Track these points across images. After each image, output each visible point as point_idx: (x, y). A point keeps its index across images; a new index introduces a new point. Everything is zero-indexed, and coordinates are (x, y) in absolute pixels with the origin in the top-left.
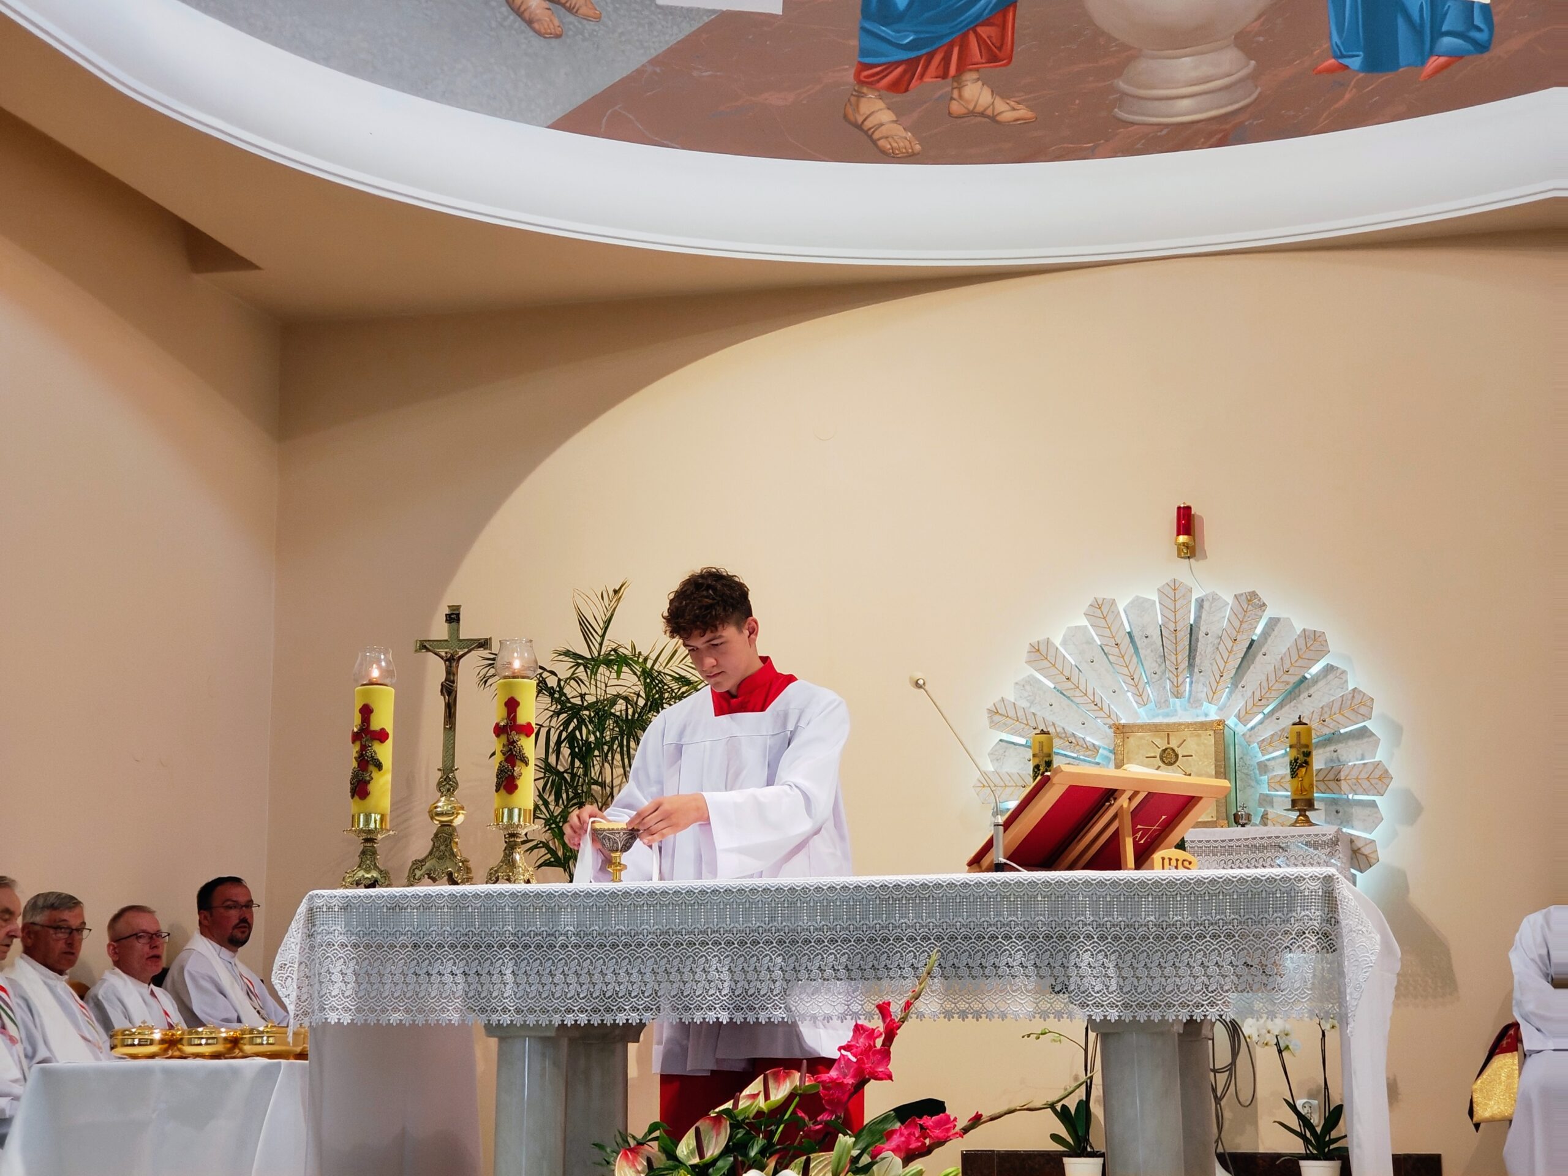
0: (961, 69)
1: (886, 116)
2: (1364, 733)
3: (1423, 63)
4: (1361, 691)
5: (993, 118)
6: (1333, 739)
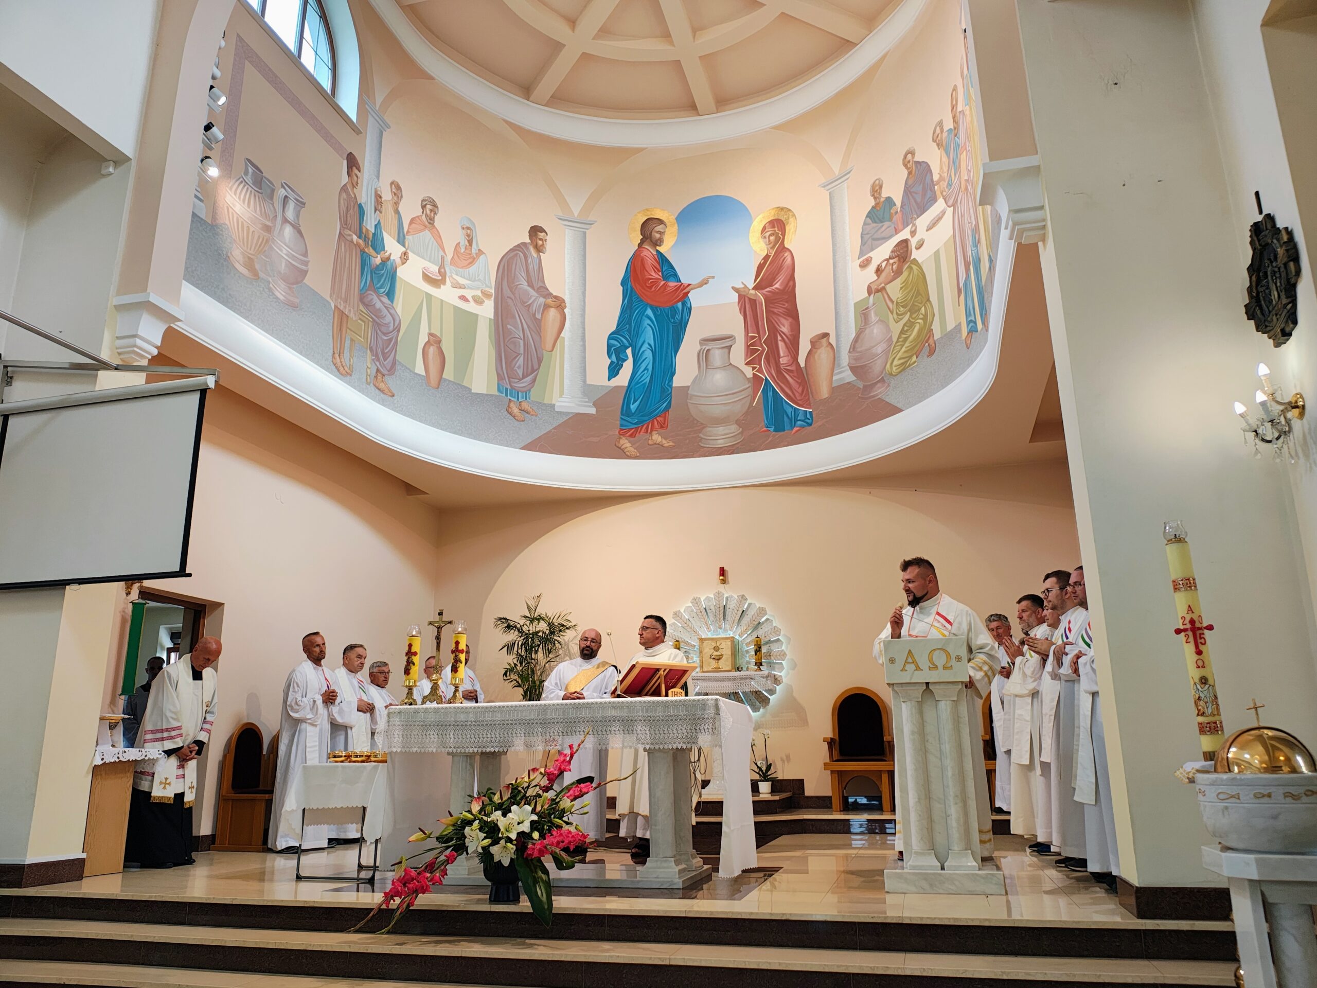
0: (652, 431)
1: (628, 445)
2: (778, 640)
3: (792, 429)
4: (778, 627)
5: (662, 446)
6: (769, 642)
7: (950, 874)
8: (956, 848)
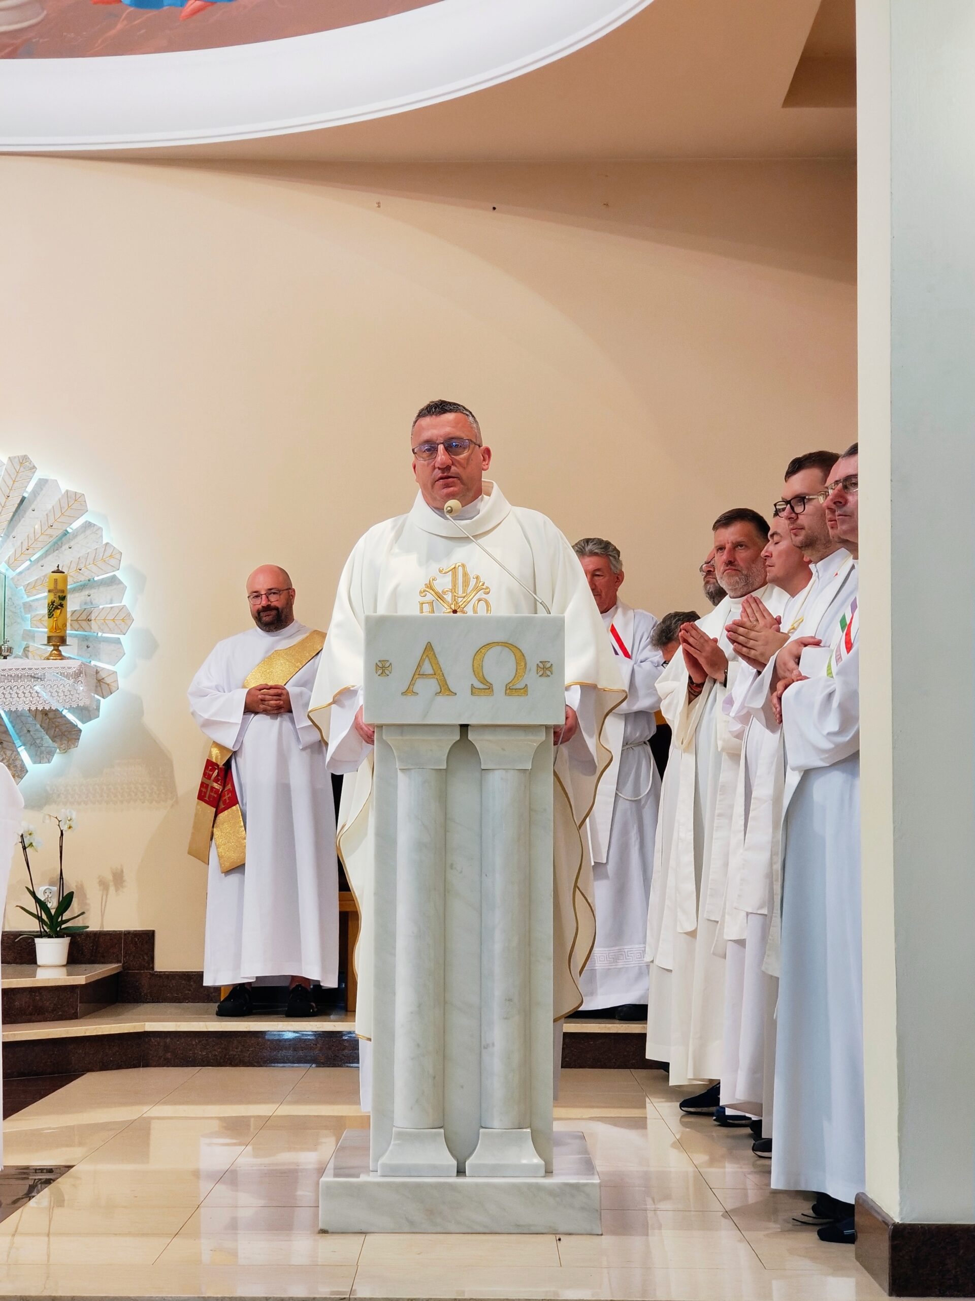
2: (113, 581)
3: (183, 5)
4: (113, 546)
6: (88, 584)
7: (477, 1185)
8: (496, 1123)
